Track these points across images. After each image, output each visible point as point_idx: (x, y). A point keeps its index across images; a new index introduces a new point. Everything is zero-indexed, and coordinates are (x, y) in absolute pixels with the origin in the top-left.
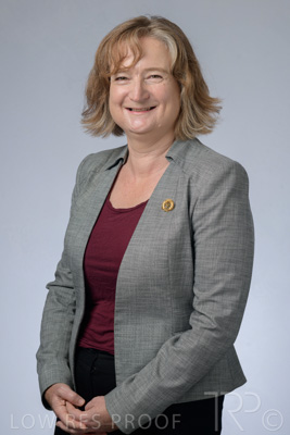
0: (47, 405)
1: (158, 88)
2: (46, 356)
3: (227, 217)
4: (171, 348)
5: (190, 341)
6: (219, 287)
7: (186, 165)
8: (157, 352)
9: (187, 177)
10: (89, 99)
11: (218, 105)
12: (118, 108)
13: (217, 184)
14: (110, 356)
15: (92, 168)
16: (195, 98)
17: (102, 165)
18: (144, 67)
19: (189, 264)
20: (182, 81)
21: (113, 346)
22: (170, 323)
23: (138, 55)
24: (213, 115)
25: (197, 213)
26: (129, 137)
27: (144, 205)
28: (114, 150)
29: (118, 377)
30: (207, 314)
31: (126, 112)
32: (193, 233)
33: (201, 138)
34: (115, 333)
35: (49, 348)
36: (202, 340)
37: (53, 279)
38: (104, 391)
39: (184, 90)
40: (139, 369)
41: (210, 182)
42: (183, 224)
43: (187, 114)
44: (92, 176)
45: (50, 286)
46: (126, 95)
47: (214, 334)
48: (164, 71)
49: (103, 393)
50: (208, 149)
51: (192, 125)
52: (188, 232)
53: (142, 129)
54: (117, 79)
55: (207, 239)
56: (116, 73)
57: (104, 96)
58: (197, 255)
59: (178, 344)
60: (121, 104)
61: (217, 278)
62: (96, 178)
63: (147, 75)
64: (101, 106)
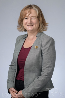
0: (9, 92)
1: (34, 21)
2: (9, 81)
3: (50, 50)
4: (37, 79)
5: (41, 78)
6: (48, 66)
7: (41, 38)
8: (34, 81)
9: (41, 41)
10: (19, 23)
12: (25, 25)
13: (47, 43)
14: (23, 82)
15: (19, 39)
17: (22, 38)
18: (31, 16)
19: (41, 61)
21: (24, 79)
22: (37, 74)
23: (30, 13)
24: (47, 27)
25: (43, 49)
26: (28, 32)
27: (31, 47)
28: (24, 35)
29: (25, 86)
30: (45, 72)
31: (27, 26)
32: (42, 53)
33: (44, 32)
34: (24, 76)
35: (10, 80)
36: (44, 78)
37: (11, 64)
38: (22, 89)
39: (40, 21)
40: (30, 84)
41: (46, 42)
42: (40, 51)
43: (41, 27)
44: (19, 41)
45: (10, 65)
46: (27, 22)
47: (46, 77)
48: (36, 17)
49: (22, 90)
50: (45, 35)
51: (42, 29)
52: (41, 53)
53: (31, 30)
54: (25, 19)
55: (45, 55)
56: (25, 17)
57: (22, 22)
58: (43, 58)
59: (38, 79)
60: (26, 24)
61: (47, 64)
62: (20, 41)
63: (32, 18)
64: (21, 25)
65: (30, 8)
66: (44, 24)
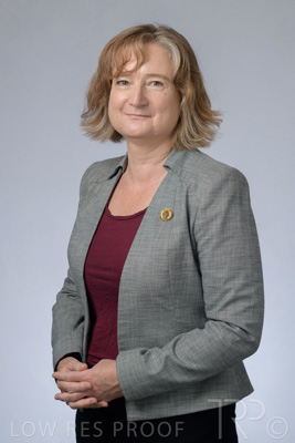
1: (158, 96)
10: (89, 100)
11: (218, 117)
12: (119, 114)
16: (196, 109)
20: (183, 91)
23: (141, 60)
24: (212, 127)
39: (184, 100)
42: (182, 234)
43: (186, 124)
46: (126, 101)
48: (165, 78)
51: (192, 136)
54: (118, 83)
56: (118, 76)
57: (104, 99)
60: (121, 109)
63: (149, 80)
64: (100, 109)
65: (147, 40)
66: (200, 116)
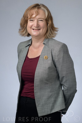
1: (42, 24)
11: (57, 30)
12: (30, 29)
18: (38, 18)
20: (48, 22)
23: (37, 14)
31: (32, 30)
39: (49, 25)
43: (49, 31)
46: (32, 25)
48: (44, 19)
51: (50, 35)
53: (36, 35)
54: (30, 20)
56: (30, 18)
57: (26, 25)
60: (31, 28)
63: (39, 20)
64: (24, 28)
65: (38, 8)
66: (52, 29)
